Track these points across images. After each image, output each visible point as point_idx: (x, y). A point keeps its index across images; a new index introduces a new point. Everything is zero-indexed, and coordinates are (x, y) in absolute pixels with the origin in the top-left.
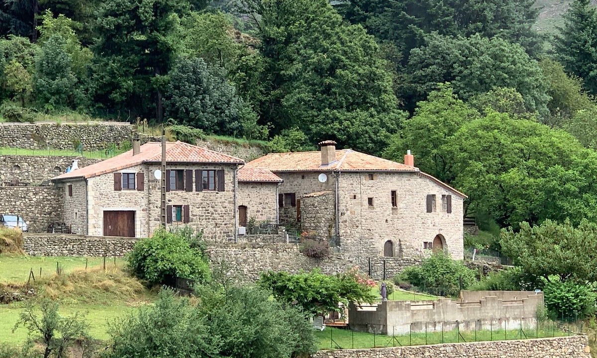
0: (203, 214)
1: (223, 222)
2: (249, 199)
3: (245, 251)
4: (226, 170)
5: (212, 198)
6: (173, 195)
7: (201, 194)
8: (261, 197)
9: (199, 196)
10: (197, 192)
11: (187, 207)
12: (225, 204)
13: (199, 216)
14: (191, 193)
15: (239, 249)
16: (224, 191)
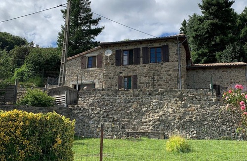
0: (150, 82)
1: (169, 87)
2: (221, 80)
3: (139, 99)
4: (170, 45)
5: (157, 68)
6: (124, 69)
7: (148, 66)
8: (231, 78)
9: (146, 67)
10: (144, 65)
11: (135, 77)
12: (170, 73)
13: (146, 83)
14: (138, 66)
15: (131, 96)
16: (168, 61)
